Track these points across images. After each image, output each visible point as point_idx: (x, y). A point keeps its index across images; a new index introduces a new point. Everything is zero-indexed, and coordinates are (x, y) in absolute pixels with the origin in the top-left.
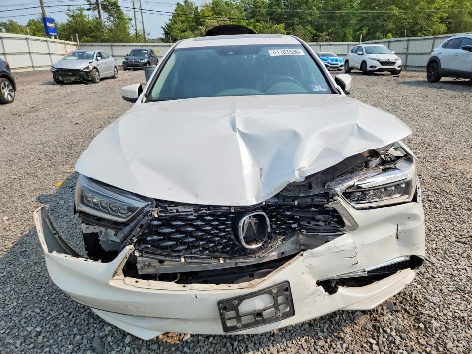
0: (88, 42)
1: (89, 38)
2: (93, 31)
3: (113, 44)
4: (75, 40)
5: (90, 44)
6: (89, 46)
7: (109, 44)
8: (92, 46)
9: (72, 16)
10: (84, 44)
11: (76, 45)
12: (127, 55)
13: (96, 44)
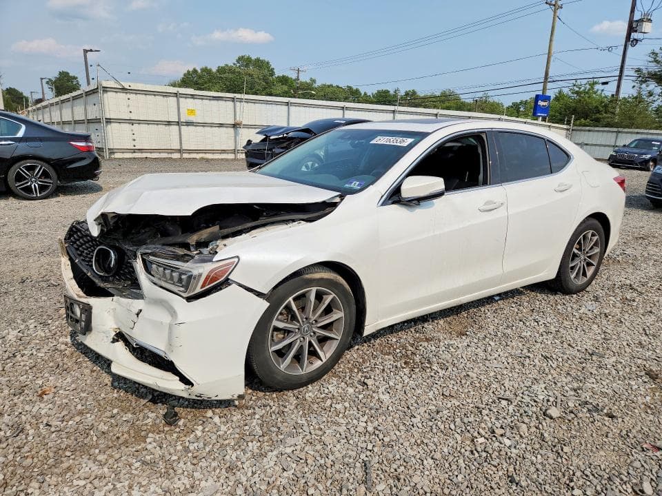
0: (585, 125)
1: (588, 120)
2: (599, 112)
3: (620, 129)
4: (568, 123)
5: (588, 128)
6: (585, 131)
7: (615, 129)
8: (589, 131)
9: (577, 93)
10: (579, 128)
11: (568, 130)
12: (624, 146)
13: (597, 129)
